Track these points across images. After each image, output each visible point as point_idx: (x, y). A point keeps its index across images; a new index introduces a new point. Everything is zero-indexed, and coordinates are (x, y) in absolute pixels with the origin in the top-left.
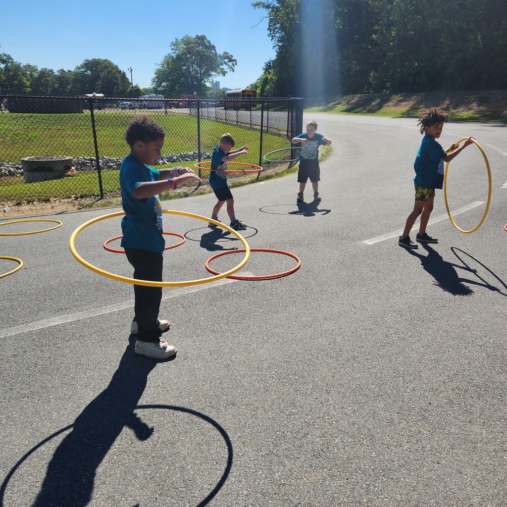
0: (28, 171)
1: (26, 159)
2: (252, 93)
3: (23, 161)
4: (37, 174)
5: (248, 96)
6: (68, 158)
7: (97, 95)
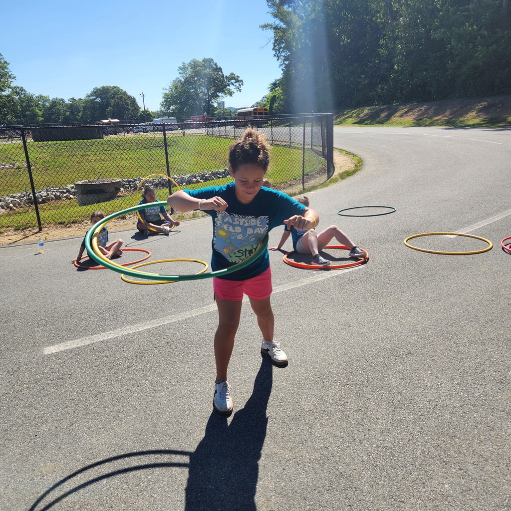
0: (82, 194)
1: (80, 183)
2: (263, 111)
3: (77, 185)
4: (91, 197)
5: (259, 113)
6: (117, 181)
7: (112, 120)
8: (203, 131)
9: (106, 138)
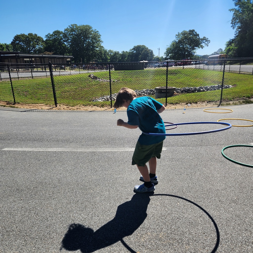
0: (159, 93)
1: (158, 88)
2: (225, 56)
7: (145, 61)
9: (145, 69)
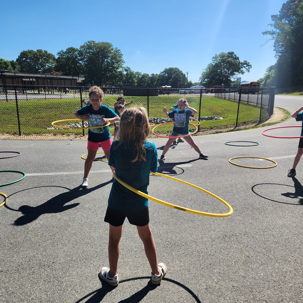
2: (256, 84)
7: (168, 87)
8: (213, 94)
